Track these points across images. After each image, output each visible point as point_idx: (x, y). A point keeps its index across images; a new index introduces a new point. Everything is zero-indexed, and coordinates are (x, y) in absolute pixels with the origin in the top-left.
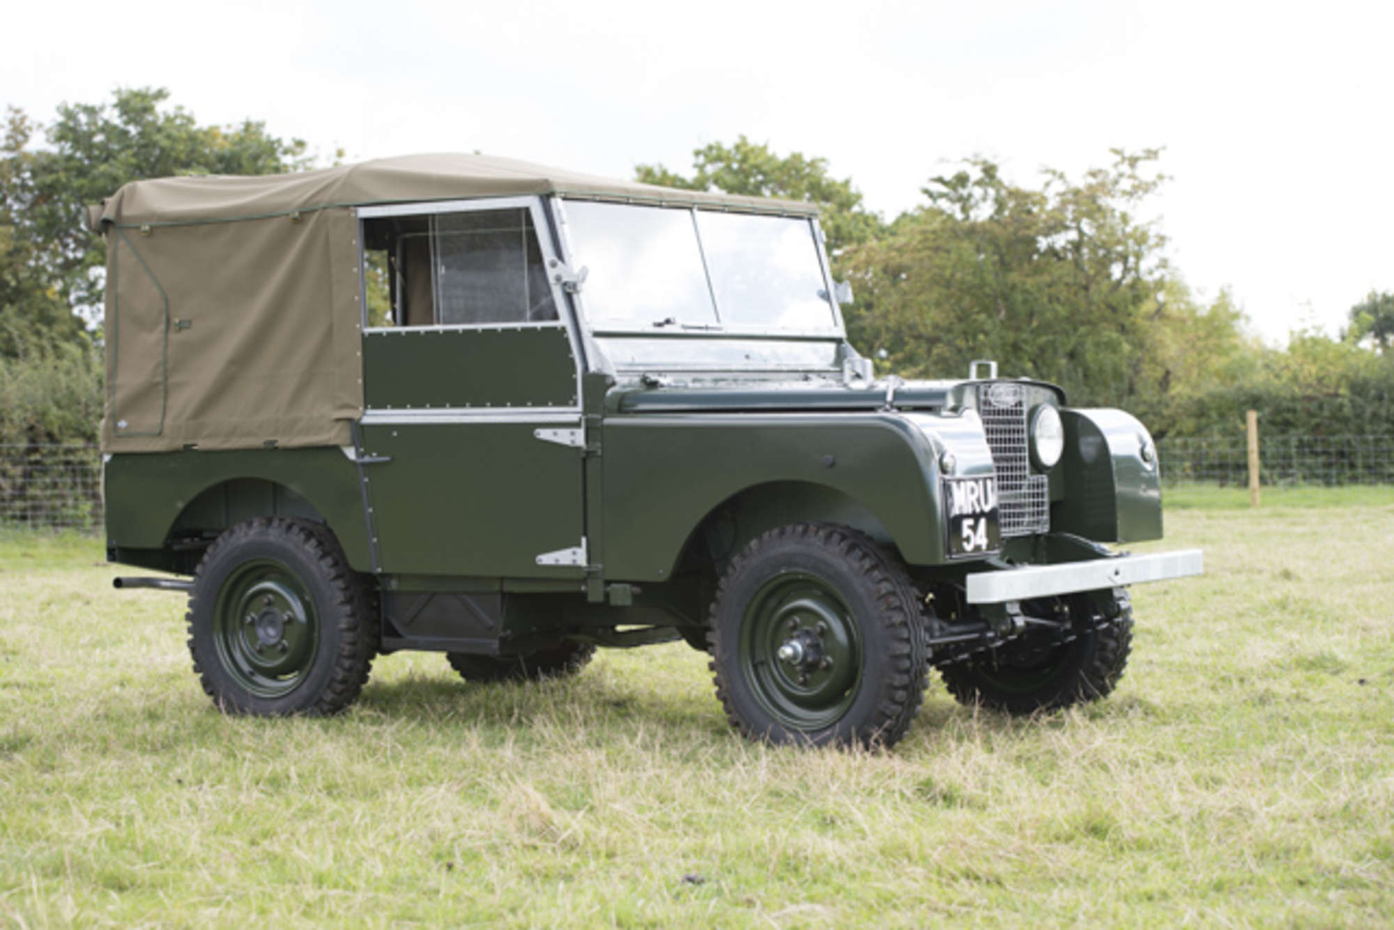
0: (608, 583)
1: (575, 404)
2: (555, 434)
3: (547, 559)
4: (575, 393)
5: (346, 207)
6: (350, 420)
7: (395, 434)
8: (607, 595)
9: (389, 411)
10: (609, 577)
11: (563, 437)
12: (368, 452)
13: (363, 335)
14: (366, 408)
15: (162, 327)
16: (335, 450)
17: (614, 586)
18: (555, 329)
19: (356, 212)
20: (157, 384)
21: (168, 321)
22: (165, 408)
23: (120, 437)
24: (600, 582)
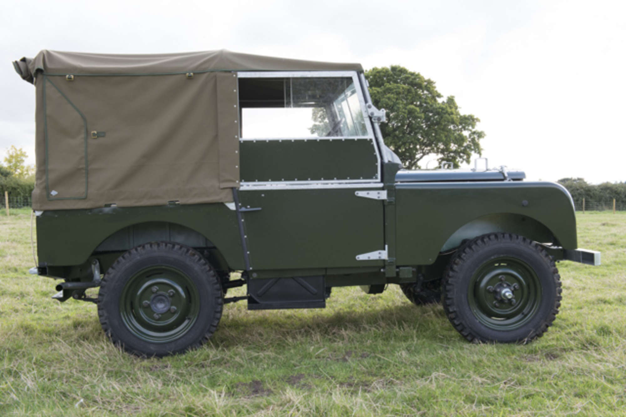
0: (398, 267)
1: (376, 178)
2: (368, 194)
3: (362, 257)
4: (377, 172)
5: (230, 72)
6: (232, 188)
7: (263, 195)
8: (398, 273)
9: (257, 183)
10: (399, 264)
11: (373, 195)
12: (244, 205)
13: (240, 141)
14: (241, 181)
15: (83, 135)
16: (221, 205)
17: (401, 268)
18: (366, 140)
19: (236, 75)
20: (79, 170)
21: (87, 132)
22: (87, 183)
23: (50, 200)
24: (394, 267)
